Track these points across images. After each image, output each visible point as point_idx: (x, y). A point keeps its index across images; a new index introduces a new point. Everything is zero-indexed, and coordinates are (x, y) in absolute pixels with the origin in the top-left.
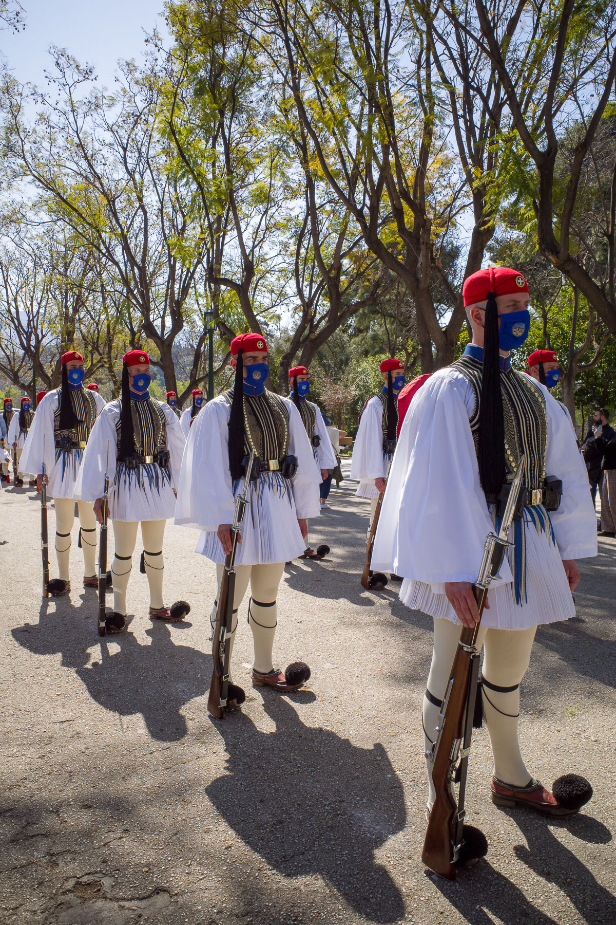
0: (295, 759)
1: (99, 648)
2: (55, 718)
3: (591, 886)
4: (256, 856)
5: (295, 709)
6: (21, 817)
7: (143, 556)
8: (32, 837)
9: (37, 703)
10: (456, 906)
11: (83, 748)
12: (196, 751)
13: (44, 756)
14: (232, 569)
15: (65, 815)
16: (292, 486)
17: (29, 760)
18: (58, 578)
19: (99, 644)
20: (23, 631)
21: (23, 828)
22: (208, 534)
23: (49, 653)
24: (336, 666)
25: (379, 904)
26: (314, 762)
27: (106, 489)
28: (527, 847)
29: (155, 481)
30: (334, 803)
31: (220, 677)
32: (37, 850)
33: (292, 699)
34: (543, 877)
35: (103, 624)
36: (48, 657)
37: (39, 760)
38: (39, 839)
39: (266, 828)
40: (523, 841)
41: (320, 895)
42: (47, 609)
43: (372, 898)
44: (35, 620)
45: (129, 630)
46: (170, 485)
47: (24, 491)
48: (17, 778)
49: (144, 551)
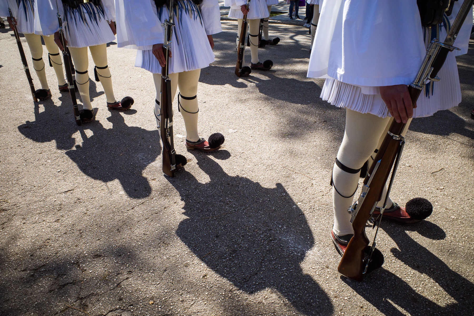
0: (230, 202)
1: (80, 134)
2: (60, 190)
3: (447, 273)
4: (225, 280)
5: (219, 164)
6: (53, 270)
7: (95, 70)
8: (64, 286)
9: (46, 179)
10: (370, 301)
11: (84, 210)
12: (162, 203)
13: (59, 220)
14: (168, 77)
15: (84, 265)
16: (200, 10)
17: (48, 224)
18: (41, 88)
19: (79, 131)
20: (25, 127)
21: (56, 279)
22: (144, 52)
23: (46, 141)
24: (236, 130)
25: (319, 306)
26: (243, 202)
27: (60, 24)
28: (398, 248)
29: (93, 16)
30: (265, 231)
31: (169, 152)
32: (70, 296)
33: (215, 157)
34: (416, 270)
35: (78, 118)
36: (46, 144)
37: (56, 223)
38: (69, 287)
39: (226, 257)
40: (394, 245)
41: (277, 305)
42: (38, 110)
43: (313, 302)
44: (33, 119)
45: (96, 119)
46: (104, 18)
47: (6, 31)
48: (43, 239)
49: (96, 67)
